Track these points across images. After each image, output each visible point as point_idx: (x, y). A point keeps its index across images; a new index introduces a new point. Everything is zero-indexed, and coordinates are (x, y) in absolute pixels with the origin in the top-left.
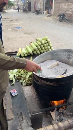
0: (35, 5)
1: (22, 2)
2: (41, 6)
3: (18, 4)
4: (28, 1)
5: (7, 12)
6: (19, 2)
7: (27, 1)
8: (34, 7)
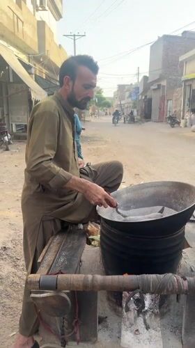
0: (160, 105)
1: (130, 100)
2: (176, 107)
3: (121, 104)
4: (146, 97)
5: (92, 120)
6: (124, 99)
7: (143, 98)
8: (160, 109)
